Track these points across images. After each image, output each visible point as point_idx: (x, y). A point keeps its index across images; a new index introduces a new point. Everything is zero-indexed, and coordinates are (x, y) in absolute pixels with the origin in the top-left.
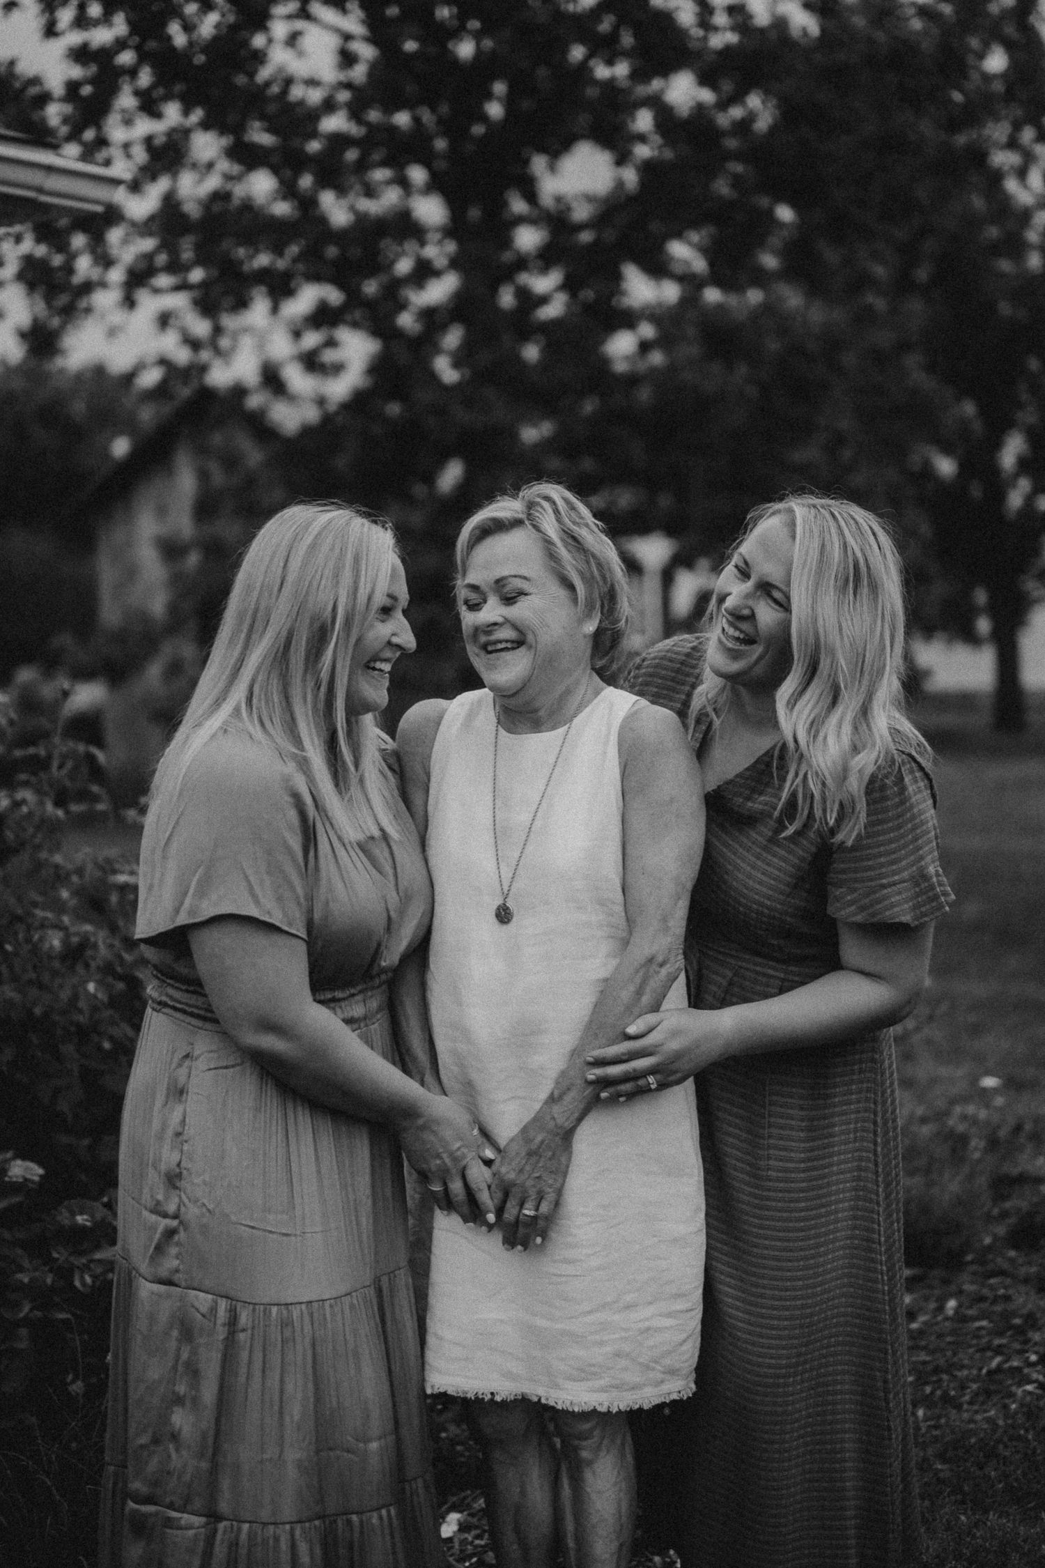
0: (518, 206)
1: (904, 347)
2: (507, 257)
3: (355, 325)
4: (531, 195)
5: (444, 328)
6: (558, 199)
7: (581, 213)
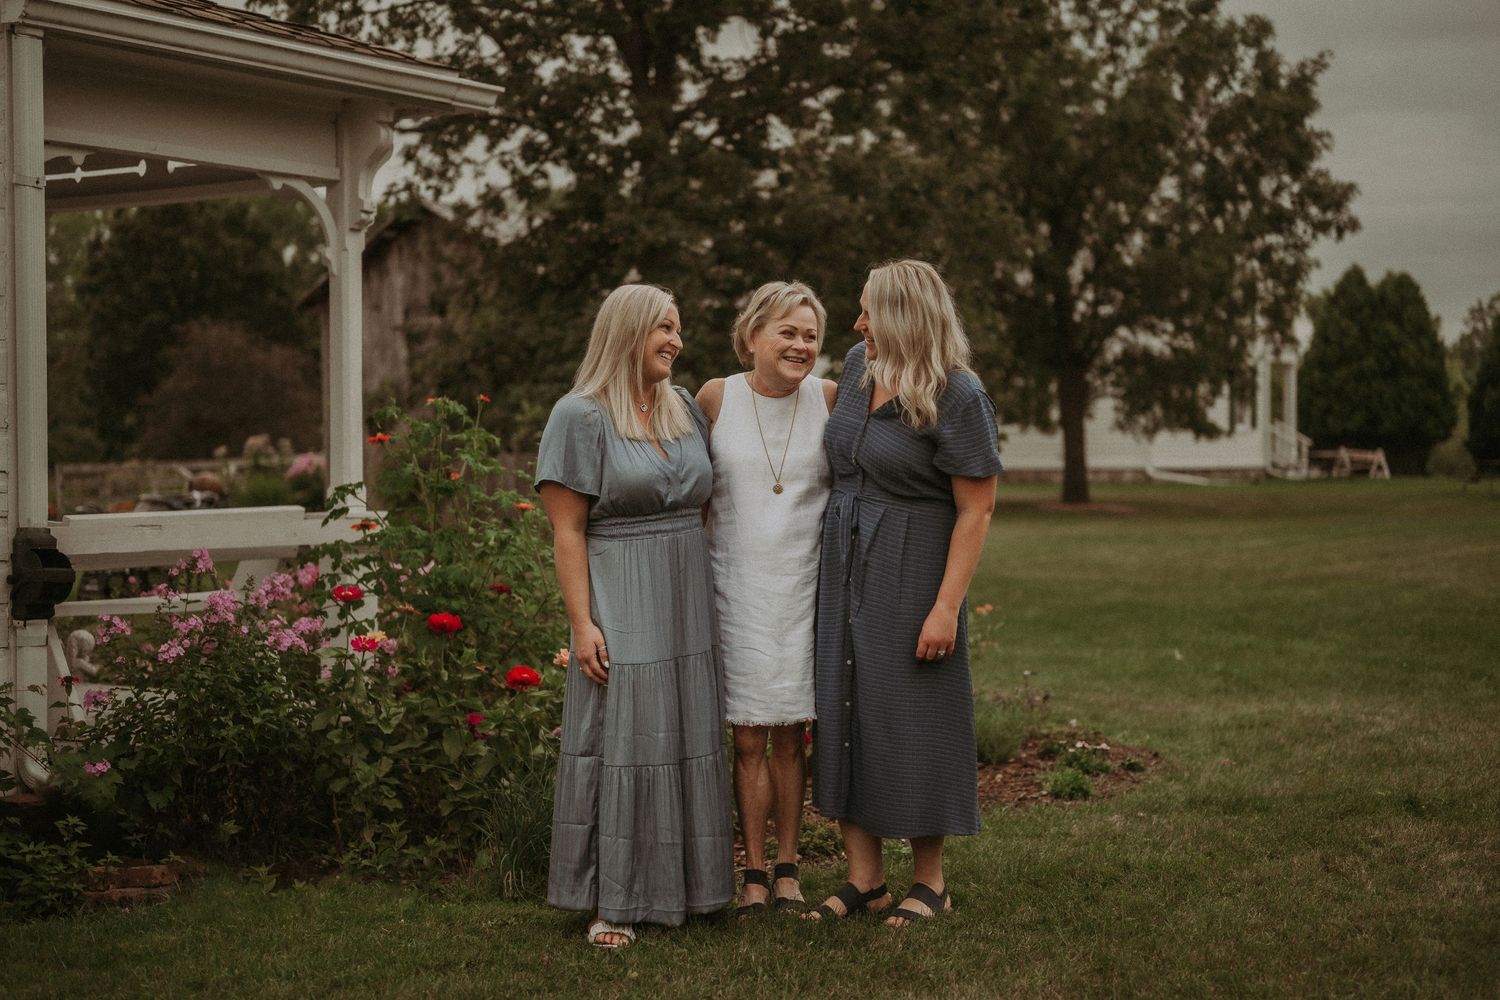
0: (684, 65)
1: (985, 186)
2: (677, 108)
3: (556, 162)
4: (695, 57)
5: (629, 164)
6: (715, 59)
7: (735, 74)
